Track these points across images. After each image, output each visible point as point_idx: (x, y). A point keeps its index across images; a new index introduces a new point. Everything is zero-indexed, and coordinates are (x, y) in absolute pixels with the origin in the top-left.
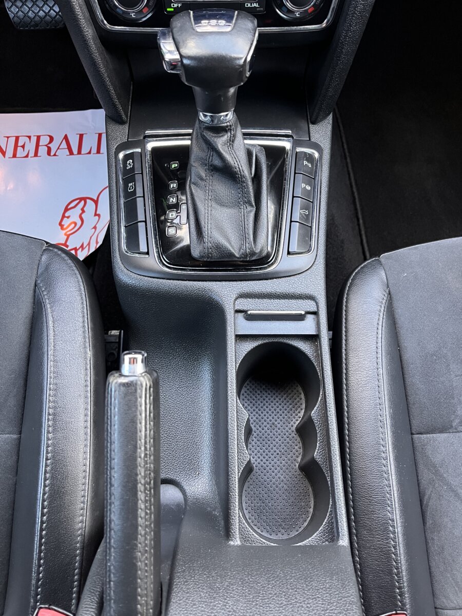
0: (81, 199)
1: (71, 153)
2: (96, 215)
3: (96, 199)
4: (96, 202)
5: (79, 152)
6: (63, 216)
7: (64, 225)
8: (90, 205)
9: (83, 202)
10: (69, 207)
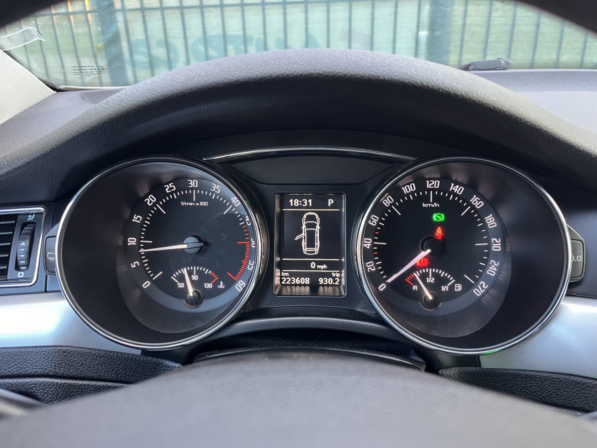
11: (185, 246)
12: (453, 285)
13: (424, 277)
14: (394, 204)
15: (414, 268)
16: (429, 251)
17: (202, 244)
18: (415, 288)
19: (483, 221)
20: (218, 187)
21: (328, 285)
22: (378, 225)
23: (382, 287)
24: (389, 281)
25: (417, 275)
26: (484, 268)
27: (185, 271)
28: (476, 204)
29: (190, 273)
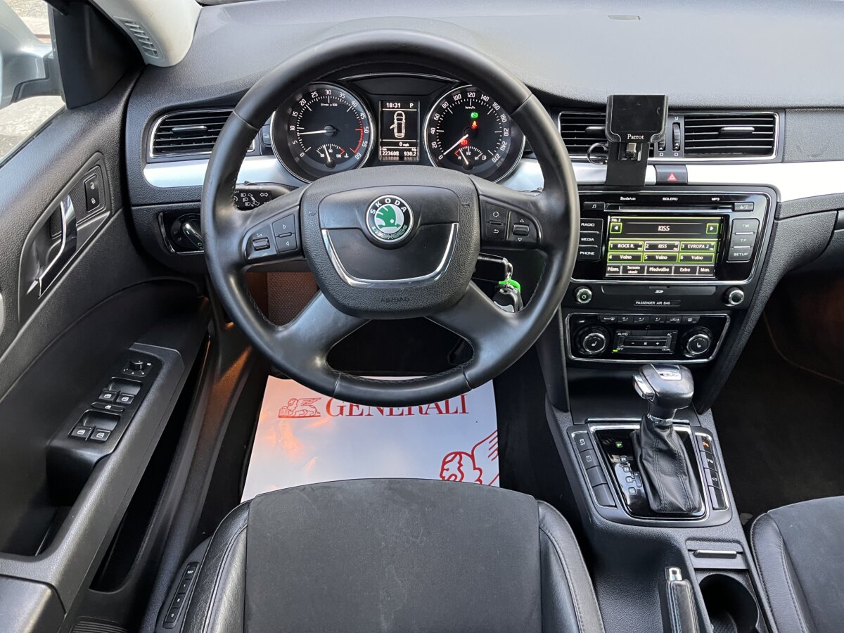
0: (456, 454)
1: (440, 412)
2: (475, 468)
3: (470, 454)
4: (472, 457)
5: (447, 412)
6: (443, 469)
7: (444, 477)
8: (466, 459)
9: (458, 457)
10: (447, 460)
11: (325, 131)
12: (481, 156)
13: (465, 152)
14: (449, 107)
15: (459, 146)
16: (467, 135)
17: (335, 130)
18: (460, 158)
19: (500, 118)
20: (343, 94)
21: (409, 156)
22: (439, 119)
23: (441, 157)
24: (445, 154)
25: (461, 150)
26: (499, 146)
27: (324, 147)
28: (496, 108)
29: (328, 148)
